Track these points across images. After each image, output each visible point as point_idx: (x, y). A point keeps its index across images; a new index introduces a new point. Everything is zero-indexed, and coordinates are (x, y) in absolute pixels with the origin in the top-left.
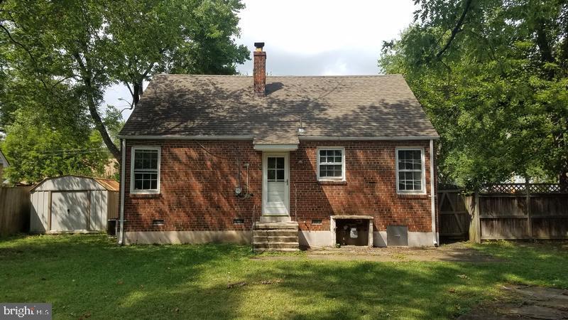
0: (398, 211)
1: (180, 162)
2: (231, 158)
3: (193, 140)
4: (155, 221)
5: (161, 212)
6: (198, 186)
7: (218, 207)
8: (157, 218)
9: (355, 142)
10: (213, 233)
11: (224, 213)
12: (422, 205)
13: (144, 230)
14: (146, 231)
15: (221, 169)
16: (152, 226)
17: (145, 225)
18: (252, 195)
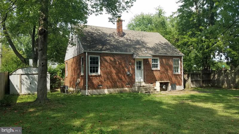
0: (174, 79)
1: (107, 62)
2: (125, 61)
3: (112, 53)
4: (99, 85)
5: (101, 82)
6: (114, 71)
7: (121, 79)
8: (100, 84)
9: (163, 56)
10: (120, 89)
11: (123, 81)
12: (180, 77)
13: (95, 89)
14: (96, 89)
15: (122, 65)
16: (98, 87)
17: (95, 87)
18: (132, 75)
